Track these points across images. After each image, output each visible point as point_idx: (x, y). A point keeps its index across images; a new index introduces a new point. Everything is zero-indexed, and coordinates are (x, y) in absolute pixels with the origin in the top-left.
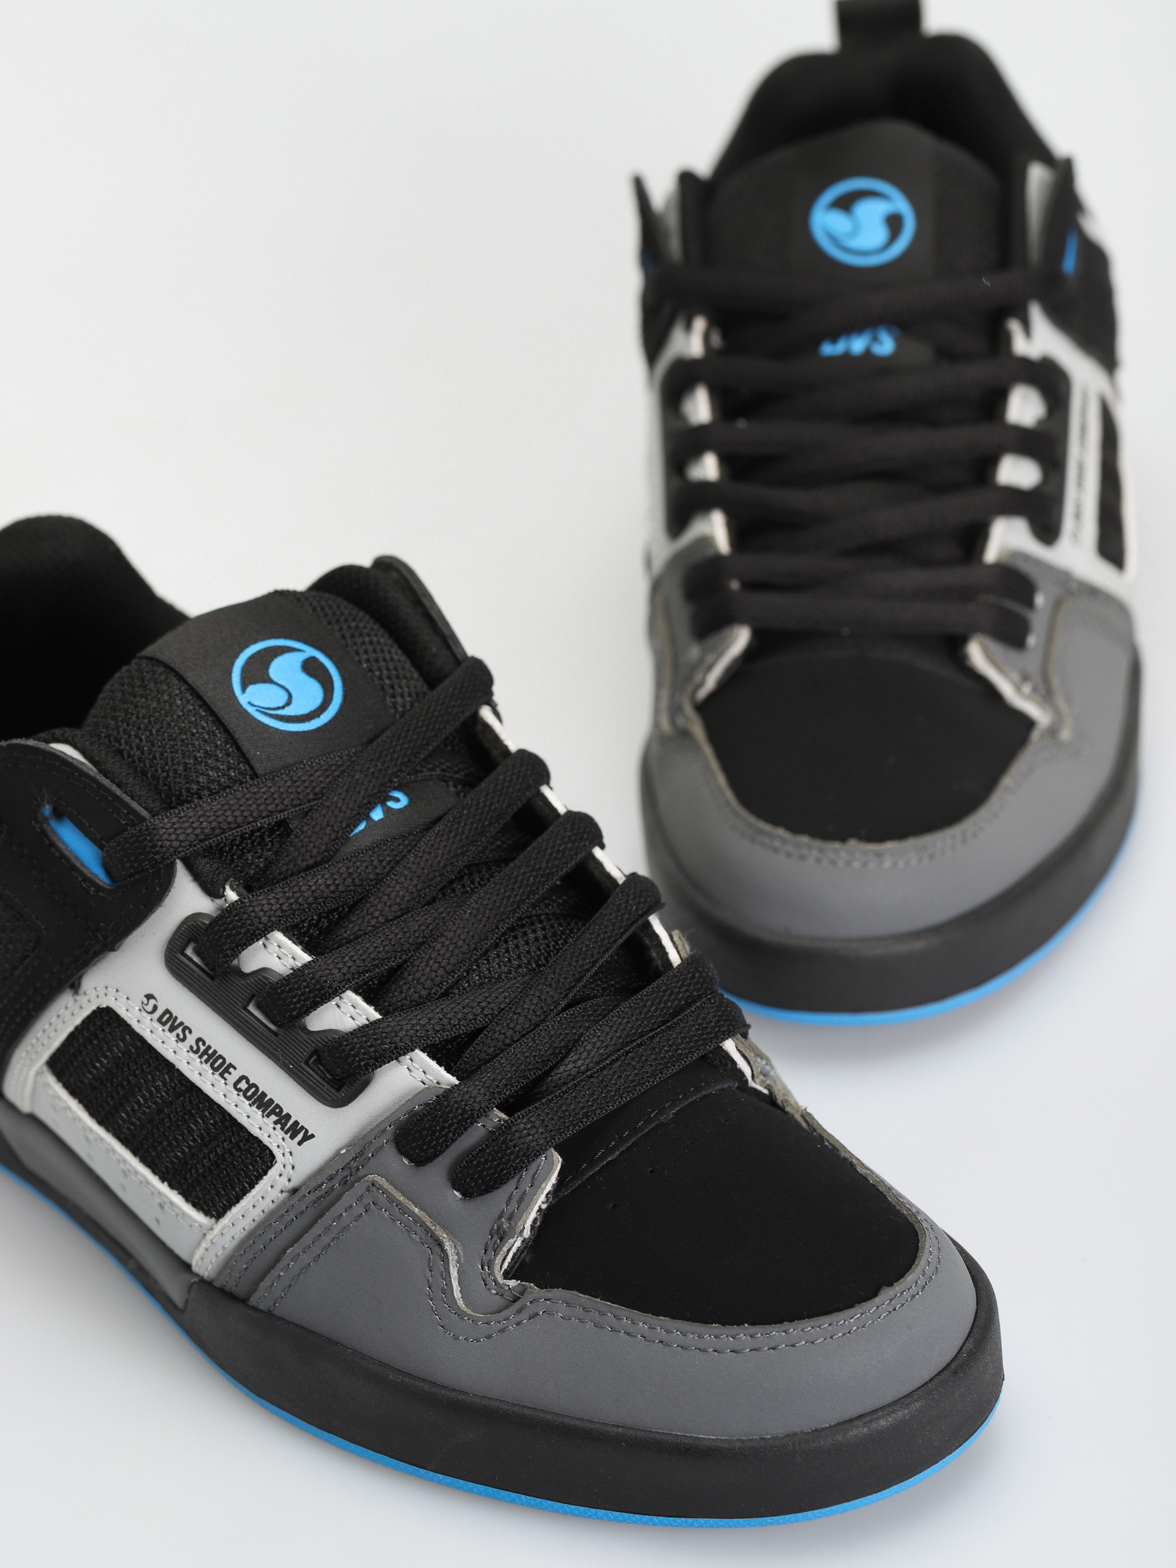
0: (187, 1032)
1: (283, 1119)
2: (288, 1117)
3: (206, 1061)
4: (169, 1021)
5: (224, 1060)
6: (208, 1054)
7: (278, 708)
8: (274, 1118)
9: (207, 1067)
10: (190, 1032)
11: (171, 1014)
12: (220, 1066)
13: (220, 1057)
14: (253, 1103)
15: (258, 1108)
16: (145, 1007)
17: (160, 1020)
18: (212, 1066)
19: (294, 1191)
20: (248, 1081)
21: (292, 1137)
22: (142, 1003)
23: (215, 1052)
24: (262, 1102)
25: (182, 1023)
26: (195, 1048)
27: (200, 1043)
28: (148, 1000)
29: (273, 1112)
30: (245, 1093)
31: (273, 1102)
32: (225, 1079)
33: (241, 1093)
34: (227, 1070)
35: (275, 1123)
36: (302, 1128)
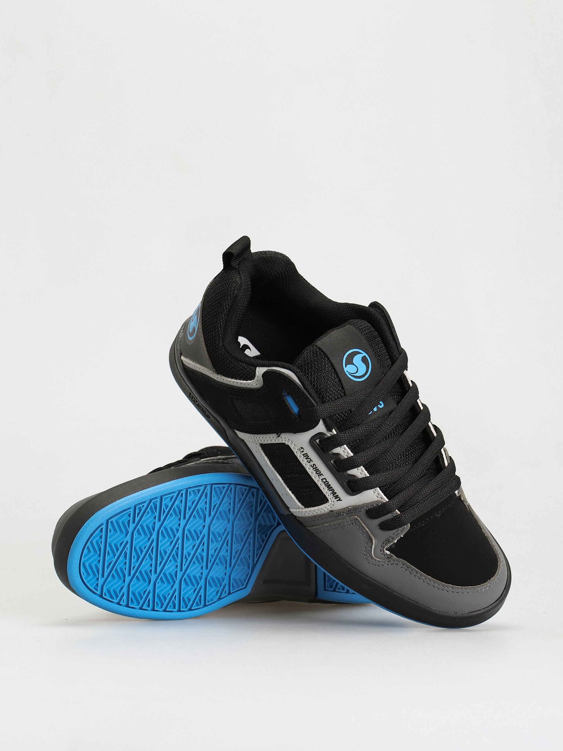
0: (311, 461)
1: (334, 493)
3: (315, 470)
4: (306, 456)
5: (320, 472)
6: (316, 469)
7: (354, 373)
9: (315, 472)
10: (312, 461)
11: (307, 455)
12: (319, 474)
14: (326, 486)
16: (300, 450)
17: (303, 455)
18: (316, 472)
19: (332, 511)
20: (326, 480)
21: (335, 498)
23: (318, 469)
24: (329, 487)
25: (310, 458)
26: (312, 466)
27: (314, 465)
29: (331, 490)
30: (324, 483)
31: (332, 488)
32: (319, 477)
33: (323, 482)
34: (321, 475)
35: (332, 493)
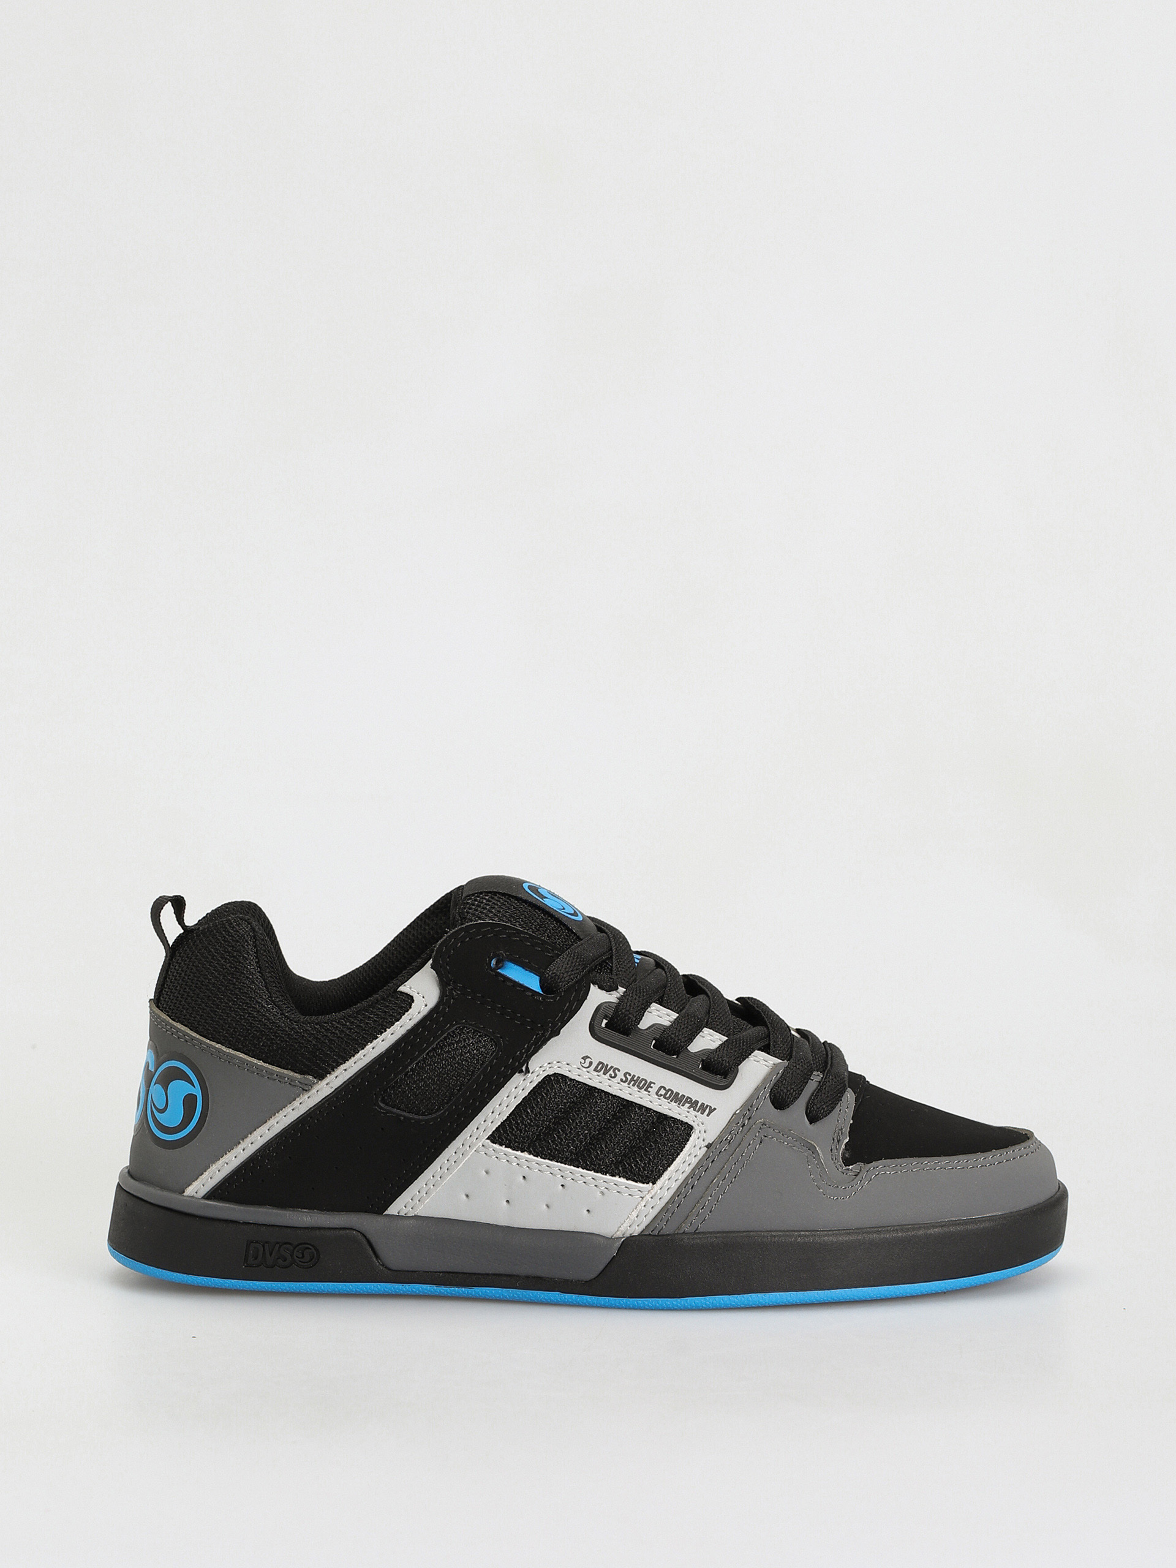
2: (697, 1102)
8: (687, 1105)
10: (619, 1070)
13: (643, 1079)
15: (675, 1102)
17: (595, 1070)
22: (581, 1063)
26: (624, 1079)
27: (627, 1076)
28: (585, 1060)
36: (707, 1106)
